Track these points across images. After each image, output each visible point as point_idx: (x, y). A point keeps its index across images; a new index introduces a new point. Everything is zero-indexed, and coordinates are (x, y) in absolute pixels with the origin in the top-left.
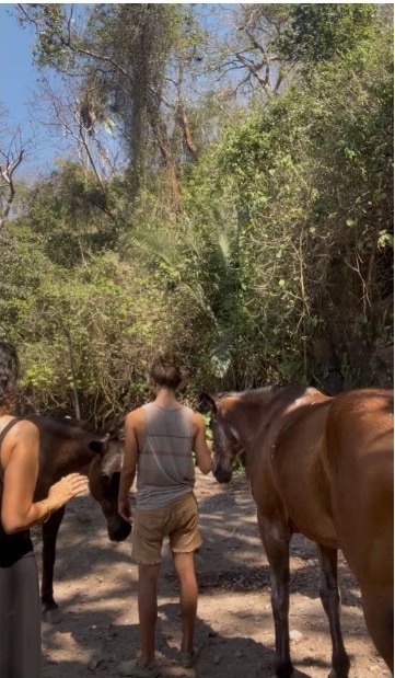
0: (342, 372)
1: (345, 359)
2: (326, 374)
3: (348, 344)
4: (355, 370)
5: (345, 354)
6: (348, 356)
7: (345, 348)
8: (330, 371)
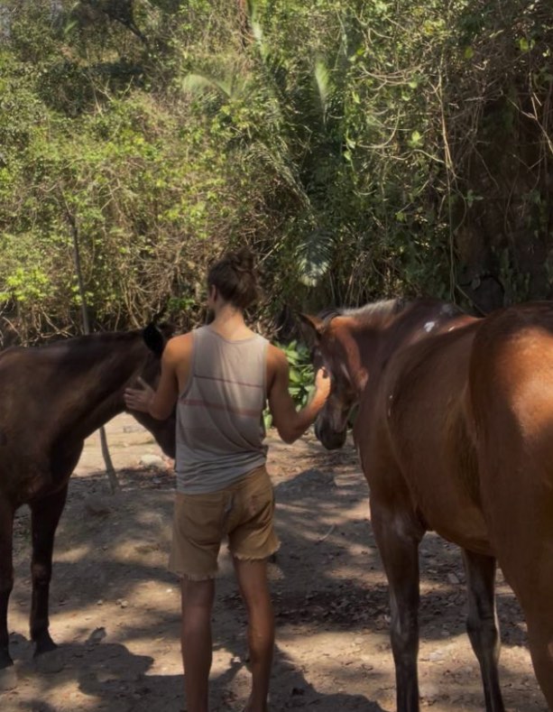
0: (502, 280)
1: (506, 260)
2: (476, 283)
3: (511, 236)
4: (521, 276)
5: (506, 251)
6: (510, 253)
7: (505, 243)
8: (483, 278)
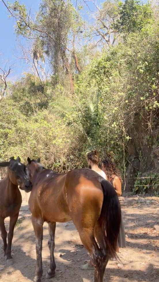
0: (140, 159)
1: (140, 153)
3: (142, 147)
4: (144, 158)
5: (141, 151)
7: (140, 149)
8: (134, 158)
